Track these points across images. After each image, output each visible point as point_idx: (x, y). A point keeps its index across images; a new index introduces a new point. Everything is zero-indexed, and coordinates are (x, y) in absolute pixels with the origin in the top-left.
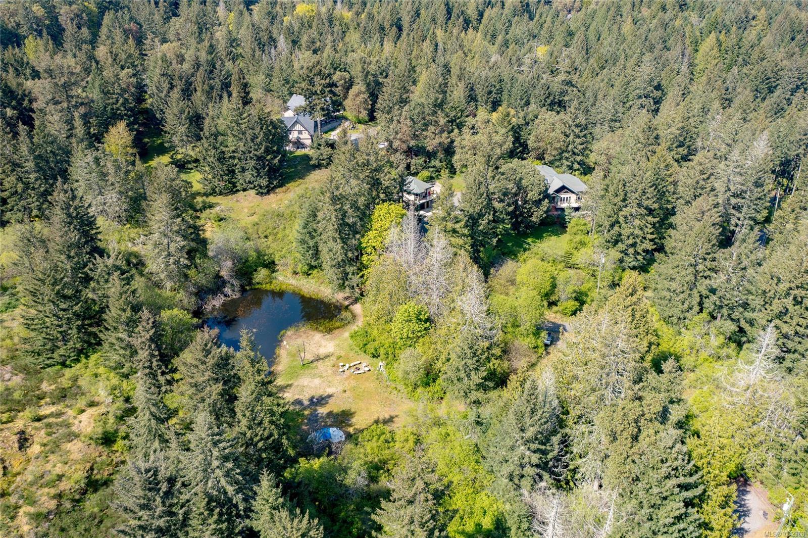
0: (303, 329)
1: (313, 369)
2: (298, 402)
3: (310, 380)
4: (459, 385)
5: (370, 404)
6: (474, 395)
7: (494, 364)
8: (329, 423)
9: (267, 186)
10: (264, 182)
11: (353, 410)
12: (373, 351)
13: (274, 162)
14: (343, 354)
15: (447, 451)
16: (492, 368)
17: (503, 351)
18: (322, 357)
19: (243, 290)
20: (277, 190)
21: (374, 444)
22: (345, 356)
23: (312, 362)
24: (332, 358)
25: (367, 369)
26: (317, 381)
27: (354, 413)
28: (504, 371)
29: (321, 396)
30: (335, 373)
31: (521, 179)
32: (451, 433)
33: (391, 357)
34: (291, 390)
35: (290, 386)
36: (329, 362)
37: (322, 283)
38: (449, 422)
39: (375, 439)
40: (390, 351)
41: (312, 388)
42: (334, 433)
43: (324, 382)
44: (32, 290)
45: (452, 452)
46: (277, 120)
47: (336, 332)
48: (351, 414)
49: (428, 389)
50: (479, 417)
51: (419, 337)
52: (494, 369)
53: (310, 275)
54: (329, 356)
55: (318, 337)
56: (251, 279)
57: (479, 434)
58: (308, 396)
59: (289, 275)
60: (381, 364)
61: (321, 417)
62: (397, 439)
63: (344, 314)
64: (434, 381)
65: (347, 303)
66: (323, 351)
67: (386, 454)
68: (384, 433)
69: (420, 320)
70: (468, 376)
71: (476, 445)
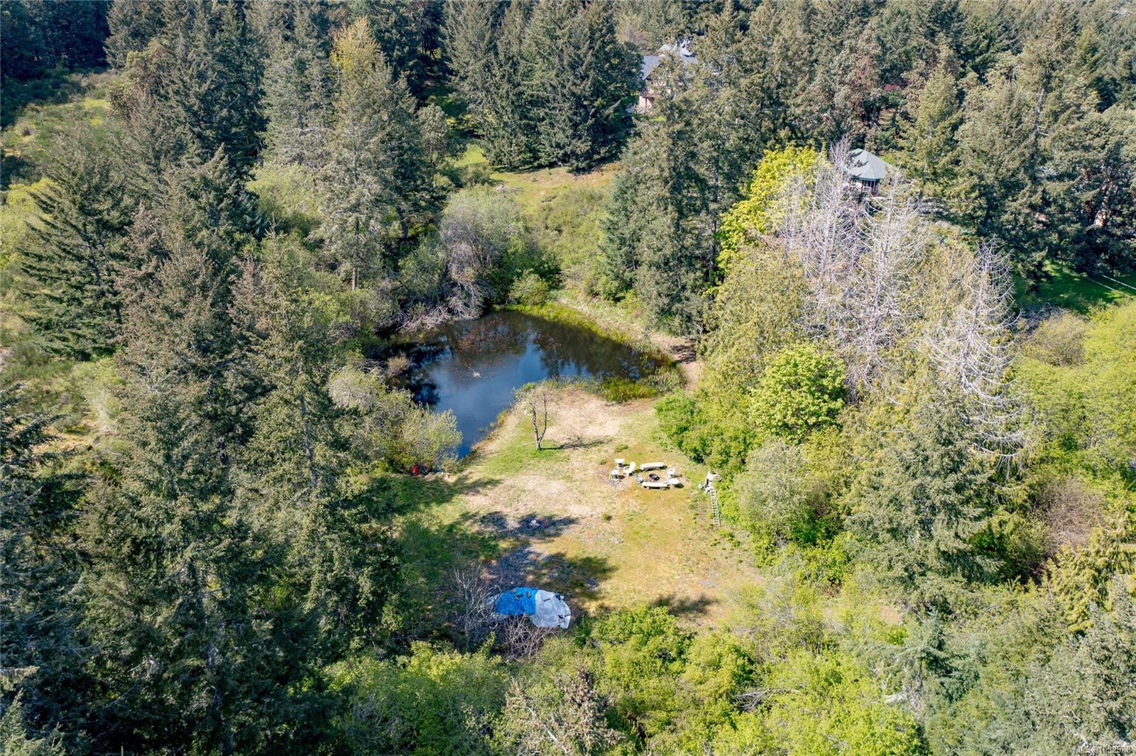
0: (570, 387)
1: (557, 460)
2: (496, 519)
3: (543, 480)
4: (895, 548)
5: (659, 558)
6: (932, 585)
7: (1004, 521)
8: (545, 580)
9: (588, 155)
10: (582, 146)
11: (611, 563)
12: (697, 444)
13: (607, 112)
14: (632, 443)
15: (825, 725)
16: (996, 529)
17: (1031, 497)
18: (586, 442)
19: (487, 309)
20: (605, 167)
21: (626, 653)
22: (635, 448)
23: (562, 447)
24: (605, 447)
25: (676, 481)
26: (556, 486)
27: (612, 570)
28: (1029, 548)
29: (550, 518)
30: (601, 477)
31: (1119, 145)
32: (849, 677)
33: (733, 461)
34: (492, 492)
35: (493, 483)
36: (595, 455)
37: (636, 317)
38: (845, 644)
39: (633, 641)
40: (735, 447)
41: (538, 496)
42: (548, 605)
43: (570, 490)
44: (44, 198)
45: (836, 732)
46: (626, 43)
47: (636, 403)
48: (605, 571)
49: (810, 552)
50: (940, 646)
51: (810, 427)
52: (1002, 537)
53: (618, 300)
54: (601, 443)
55: (594, 404)
56: (507, 291)
57: (934, 700)
58: (524, 512)
59: (581, 297)
60: (710, 477)
61: (533, 563)
62: (691, 657)
63: (664, 375)
64: (830, 535)
65: (676, 357)
66: (592, 433)
67: (651, 687)
68: (662, 632)
69: (822, 390)
70: (926, 525)
71: (920, 731)
